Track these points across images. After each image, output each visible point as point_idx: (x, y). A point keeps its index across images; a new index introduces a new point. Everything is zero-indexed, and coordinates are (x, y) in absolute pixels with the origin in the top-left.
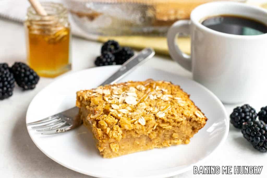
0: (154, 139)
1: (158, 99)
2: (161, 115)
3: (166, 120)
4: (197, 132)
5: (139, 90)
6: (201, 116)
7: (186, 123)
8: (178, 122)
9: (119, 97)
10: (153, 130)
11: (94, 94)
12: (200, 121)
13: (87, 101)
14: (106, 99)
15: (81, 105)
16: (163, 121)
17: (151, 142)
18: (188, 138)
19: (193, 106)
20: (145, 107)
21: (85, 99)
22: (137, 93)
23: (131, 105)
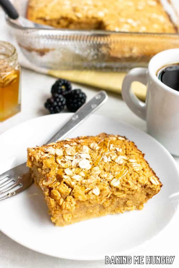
0: (107, 207)
1: (113, 162)
2: (116, 183)
3: (120, 188)
4: (151, 198)
5: (93, 149)
6: (156, 183)
7: (140, 191)
8: (133, 190)
9: (72, 160)
10: (107, 199)
11: (46, 155)
12: (155, 188)
13: (39, 162)
14: (59, 161)
15: (32, 166)
16: (117, 190)
17: (105, 210)
18: (141, 204)
20: (99, 172)
21: (37, 161)
22: (90, 154)
23: (84, 169)
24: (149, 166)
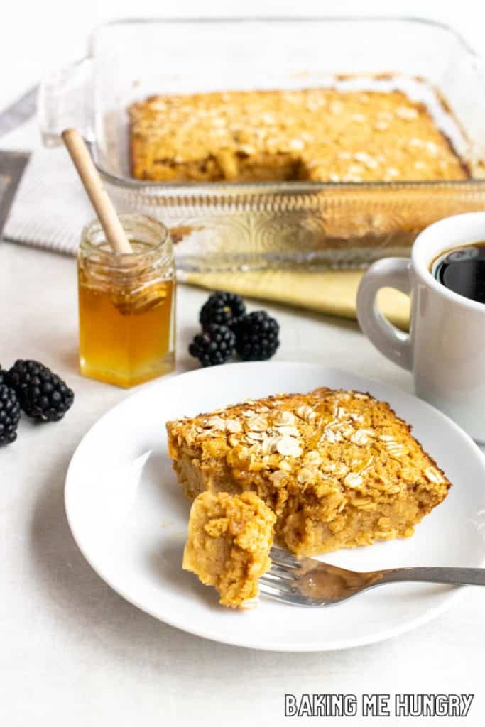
0: (339, 532)
1: (346, 441)
2: (355, 481)
3: (364, 491)
4: (429, 512)
5: (303, 419)
6: (438, 479)
7: (406, 496)
8: (390, 496)
9: (261, 439)
10: (337, 514)
11: (208, 432)
12: (436, 491)
13: (193, 447)
14: (234, 442)
15: (179, 456)
16: (359, 494)
17: (333, 538)
18: (409, 525)
19: (419, 456)
20: (318, 461)
21: (189, 444)
22: (298, 428)
23: (289, 456)
24: (421, 449)
